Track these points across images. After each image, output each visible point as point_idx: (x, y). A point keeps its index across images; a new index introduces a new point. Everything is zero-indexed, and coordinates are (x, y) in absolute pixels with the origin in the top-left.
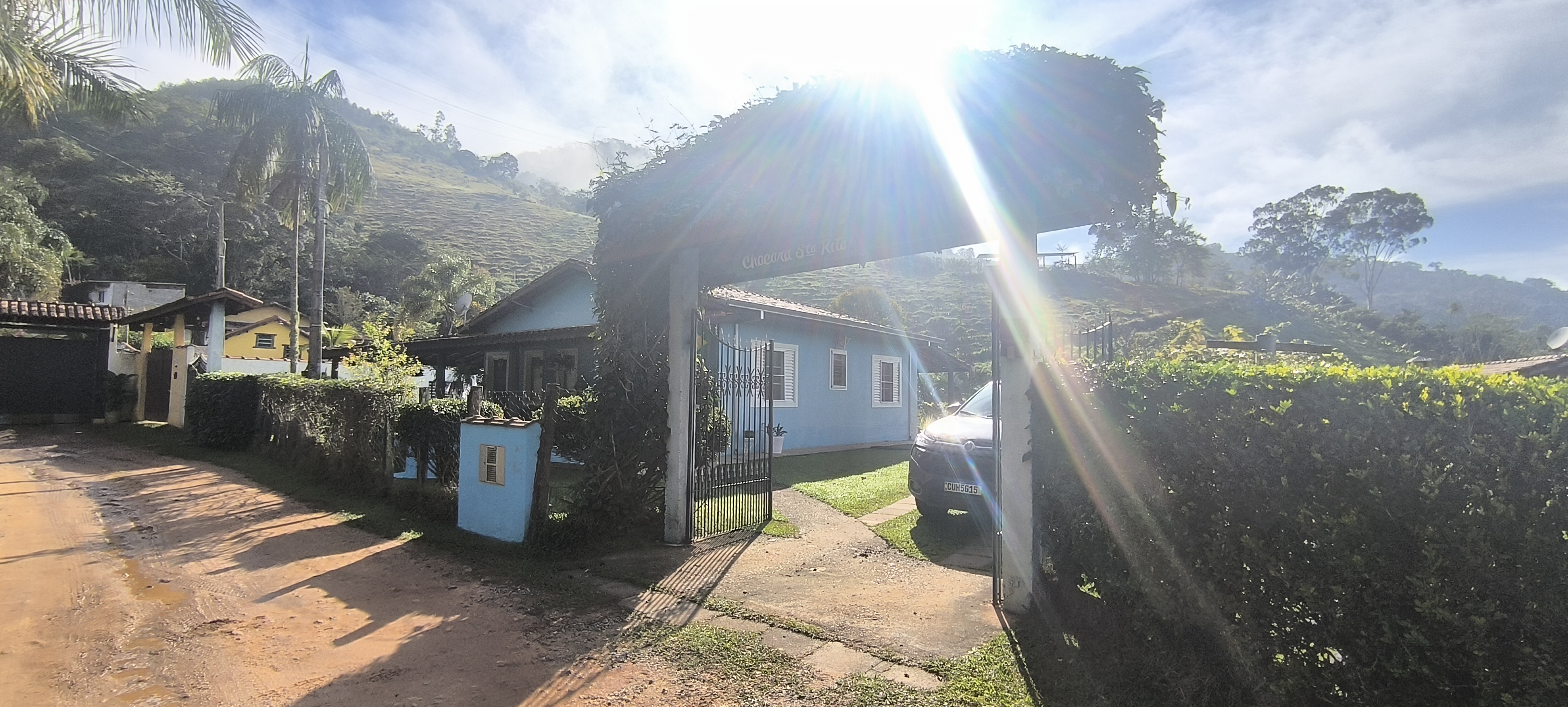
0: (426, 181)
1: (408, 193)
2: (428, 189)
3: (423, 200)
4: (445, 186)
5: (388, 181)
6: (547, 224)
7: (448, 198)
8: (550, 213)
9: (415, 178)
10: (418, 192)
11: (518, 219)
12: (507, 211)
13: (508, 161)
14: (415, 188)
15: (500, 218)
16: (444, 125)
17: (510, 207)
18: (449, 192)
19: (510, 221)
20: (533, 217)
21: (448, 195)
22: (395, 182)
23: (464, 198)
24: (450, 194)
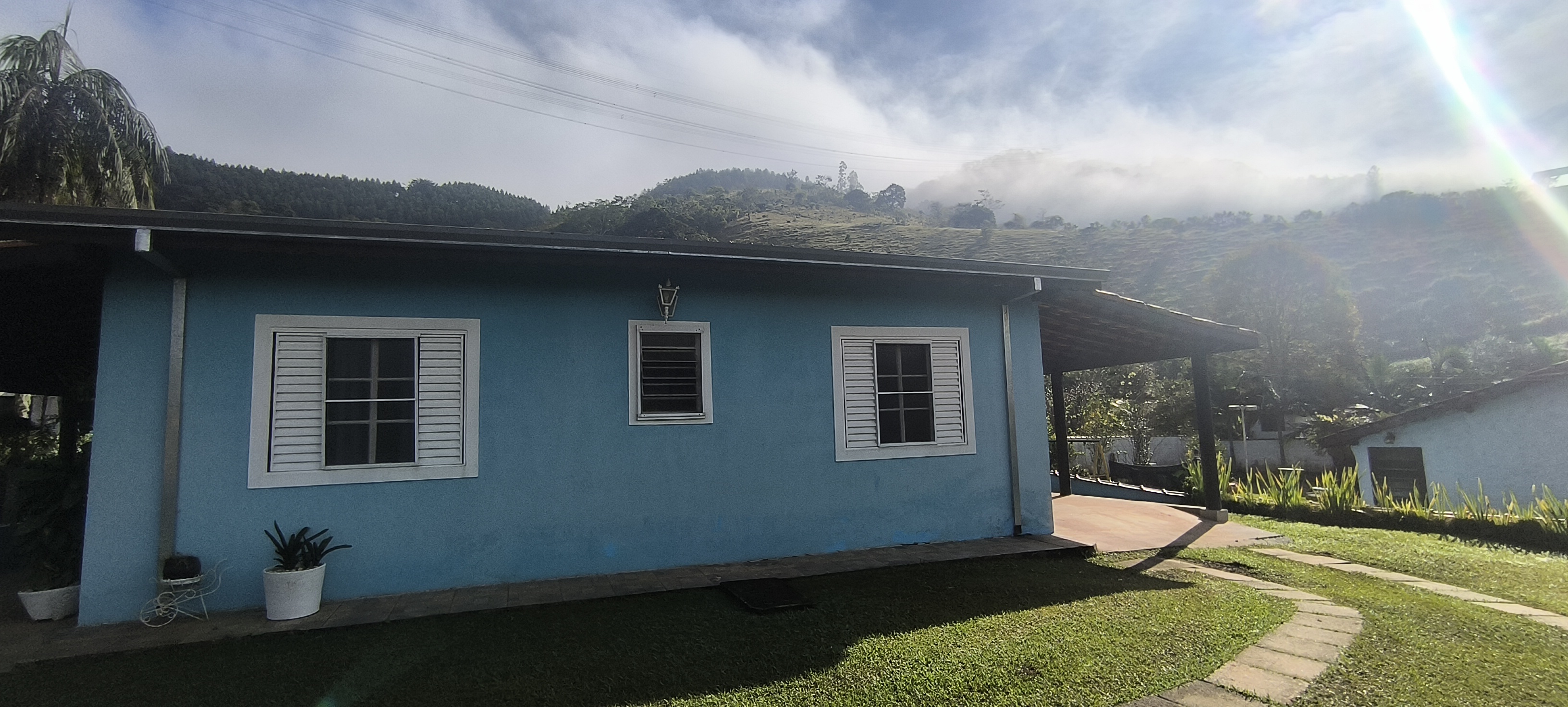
0: (810, 224)
1: (793, 238)
2: (810, 231)
3: (804, 241)
4: (826, 225)
5: (777, 230)
6: (916, 243)
7: (827, 235)
8: (920, 232)
9: (801, 222)
10: (801, 235)
11: (888, 244)
12: (879, 238)
13: (896, 191)
14: (800, 232)
15: (870, 246)
16: (847, 172)
17: (882, 234)
18: (828, 230)
19: (880, 247)
20: (902, 239)
21: (826, 233)
22: (784, 230)
23: (838, 233)
24: (828, 231)
